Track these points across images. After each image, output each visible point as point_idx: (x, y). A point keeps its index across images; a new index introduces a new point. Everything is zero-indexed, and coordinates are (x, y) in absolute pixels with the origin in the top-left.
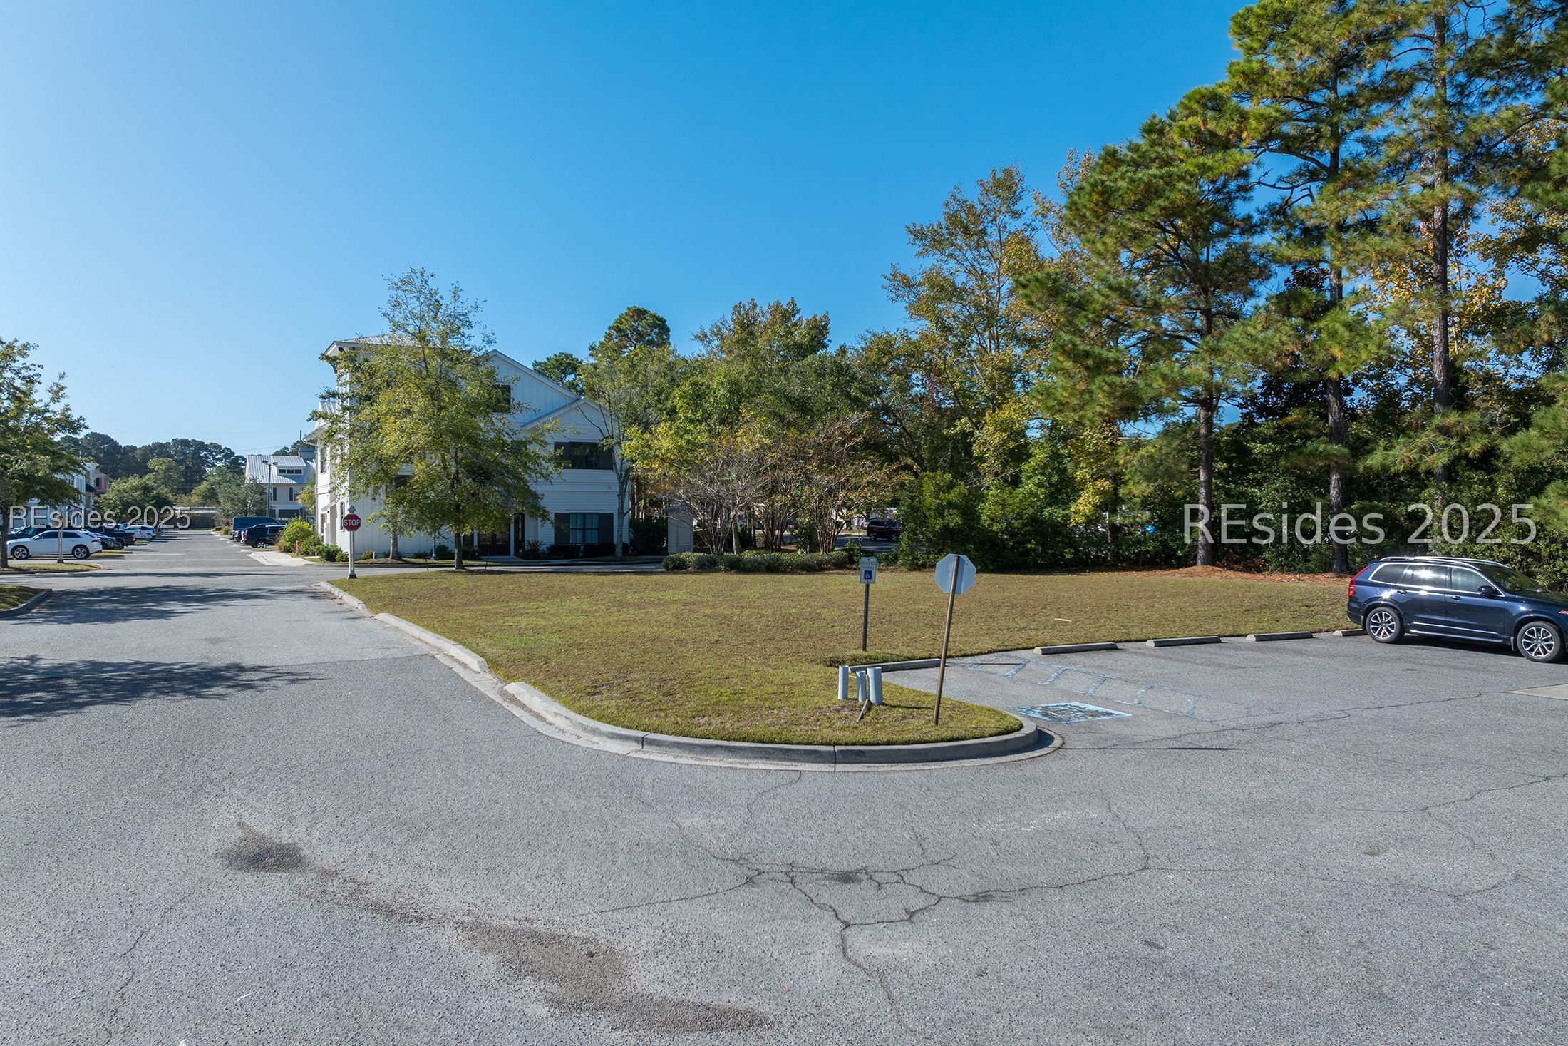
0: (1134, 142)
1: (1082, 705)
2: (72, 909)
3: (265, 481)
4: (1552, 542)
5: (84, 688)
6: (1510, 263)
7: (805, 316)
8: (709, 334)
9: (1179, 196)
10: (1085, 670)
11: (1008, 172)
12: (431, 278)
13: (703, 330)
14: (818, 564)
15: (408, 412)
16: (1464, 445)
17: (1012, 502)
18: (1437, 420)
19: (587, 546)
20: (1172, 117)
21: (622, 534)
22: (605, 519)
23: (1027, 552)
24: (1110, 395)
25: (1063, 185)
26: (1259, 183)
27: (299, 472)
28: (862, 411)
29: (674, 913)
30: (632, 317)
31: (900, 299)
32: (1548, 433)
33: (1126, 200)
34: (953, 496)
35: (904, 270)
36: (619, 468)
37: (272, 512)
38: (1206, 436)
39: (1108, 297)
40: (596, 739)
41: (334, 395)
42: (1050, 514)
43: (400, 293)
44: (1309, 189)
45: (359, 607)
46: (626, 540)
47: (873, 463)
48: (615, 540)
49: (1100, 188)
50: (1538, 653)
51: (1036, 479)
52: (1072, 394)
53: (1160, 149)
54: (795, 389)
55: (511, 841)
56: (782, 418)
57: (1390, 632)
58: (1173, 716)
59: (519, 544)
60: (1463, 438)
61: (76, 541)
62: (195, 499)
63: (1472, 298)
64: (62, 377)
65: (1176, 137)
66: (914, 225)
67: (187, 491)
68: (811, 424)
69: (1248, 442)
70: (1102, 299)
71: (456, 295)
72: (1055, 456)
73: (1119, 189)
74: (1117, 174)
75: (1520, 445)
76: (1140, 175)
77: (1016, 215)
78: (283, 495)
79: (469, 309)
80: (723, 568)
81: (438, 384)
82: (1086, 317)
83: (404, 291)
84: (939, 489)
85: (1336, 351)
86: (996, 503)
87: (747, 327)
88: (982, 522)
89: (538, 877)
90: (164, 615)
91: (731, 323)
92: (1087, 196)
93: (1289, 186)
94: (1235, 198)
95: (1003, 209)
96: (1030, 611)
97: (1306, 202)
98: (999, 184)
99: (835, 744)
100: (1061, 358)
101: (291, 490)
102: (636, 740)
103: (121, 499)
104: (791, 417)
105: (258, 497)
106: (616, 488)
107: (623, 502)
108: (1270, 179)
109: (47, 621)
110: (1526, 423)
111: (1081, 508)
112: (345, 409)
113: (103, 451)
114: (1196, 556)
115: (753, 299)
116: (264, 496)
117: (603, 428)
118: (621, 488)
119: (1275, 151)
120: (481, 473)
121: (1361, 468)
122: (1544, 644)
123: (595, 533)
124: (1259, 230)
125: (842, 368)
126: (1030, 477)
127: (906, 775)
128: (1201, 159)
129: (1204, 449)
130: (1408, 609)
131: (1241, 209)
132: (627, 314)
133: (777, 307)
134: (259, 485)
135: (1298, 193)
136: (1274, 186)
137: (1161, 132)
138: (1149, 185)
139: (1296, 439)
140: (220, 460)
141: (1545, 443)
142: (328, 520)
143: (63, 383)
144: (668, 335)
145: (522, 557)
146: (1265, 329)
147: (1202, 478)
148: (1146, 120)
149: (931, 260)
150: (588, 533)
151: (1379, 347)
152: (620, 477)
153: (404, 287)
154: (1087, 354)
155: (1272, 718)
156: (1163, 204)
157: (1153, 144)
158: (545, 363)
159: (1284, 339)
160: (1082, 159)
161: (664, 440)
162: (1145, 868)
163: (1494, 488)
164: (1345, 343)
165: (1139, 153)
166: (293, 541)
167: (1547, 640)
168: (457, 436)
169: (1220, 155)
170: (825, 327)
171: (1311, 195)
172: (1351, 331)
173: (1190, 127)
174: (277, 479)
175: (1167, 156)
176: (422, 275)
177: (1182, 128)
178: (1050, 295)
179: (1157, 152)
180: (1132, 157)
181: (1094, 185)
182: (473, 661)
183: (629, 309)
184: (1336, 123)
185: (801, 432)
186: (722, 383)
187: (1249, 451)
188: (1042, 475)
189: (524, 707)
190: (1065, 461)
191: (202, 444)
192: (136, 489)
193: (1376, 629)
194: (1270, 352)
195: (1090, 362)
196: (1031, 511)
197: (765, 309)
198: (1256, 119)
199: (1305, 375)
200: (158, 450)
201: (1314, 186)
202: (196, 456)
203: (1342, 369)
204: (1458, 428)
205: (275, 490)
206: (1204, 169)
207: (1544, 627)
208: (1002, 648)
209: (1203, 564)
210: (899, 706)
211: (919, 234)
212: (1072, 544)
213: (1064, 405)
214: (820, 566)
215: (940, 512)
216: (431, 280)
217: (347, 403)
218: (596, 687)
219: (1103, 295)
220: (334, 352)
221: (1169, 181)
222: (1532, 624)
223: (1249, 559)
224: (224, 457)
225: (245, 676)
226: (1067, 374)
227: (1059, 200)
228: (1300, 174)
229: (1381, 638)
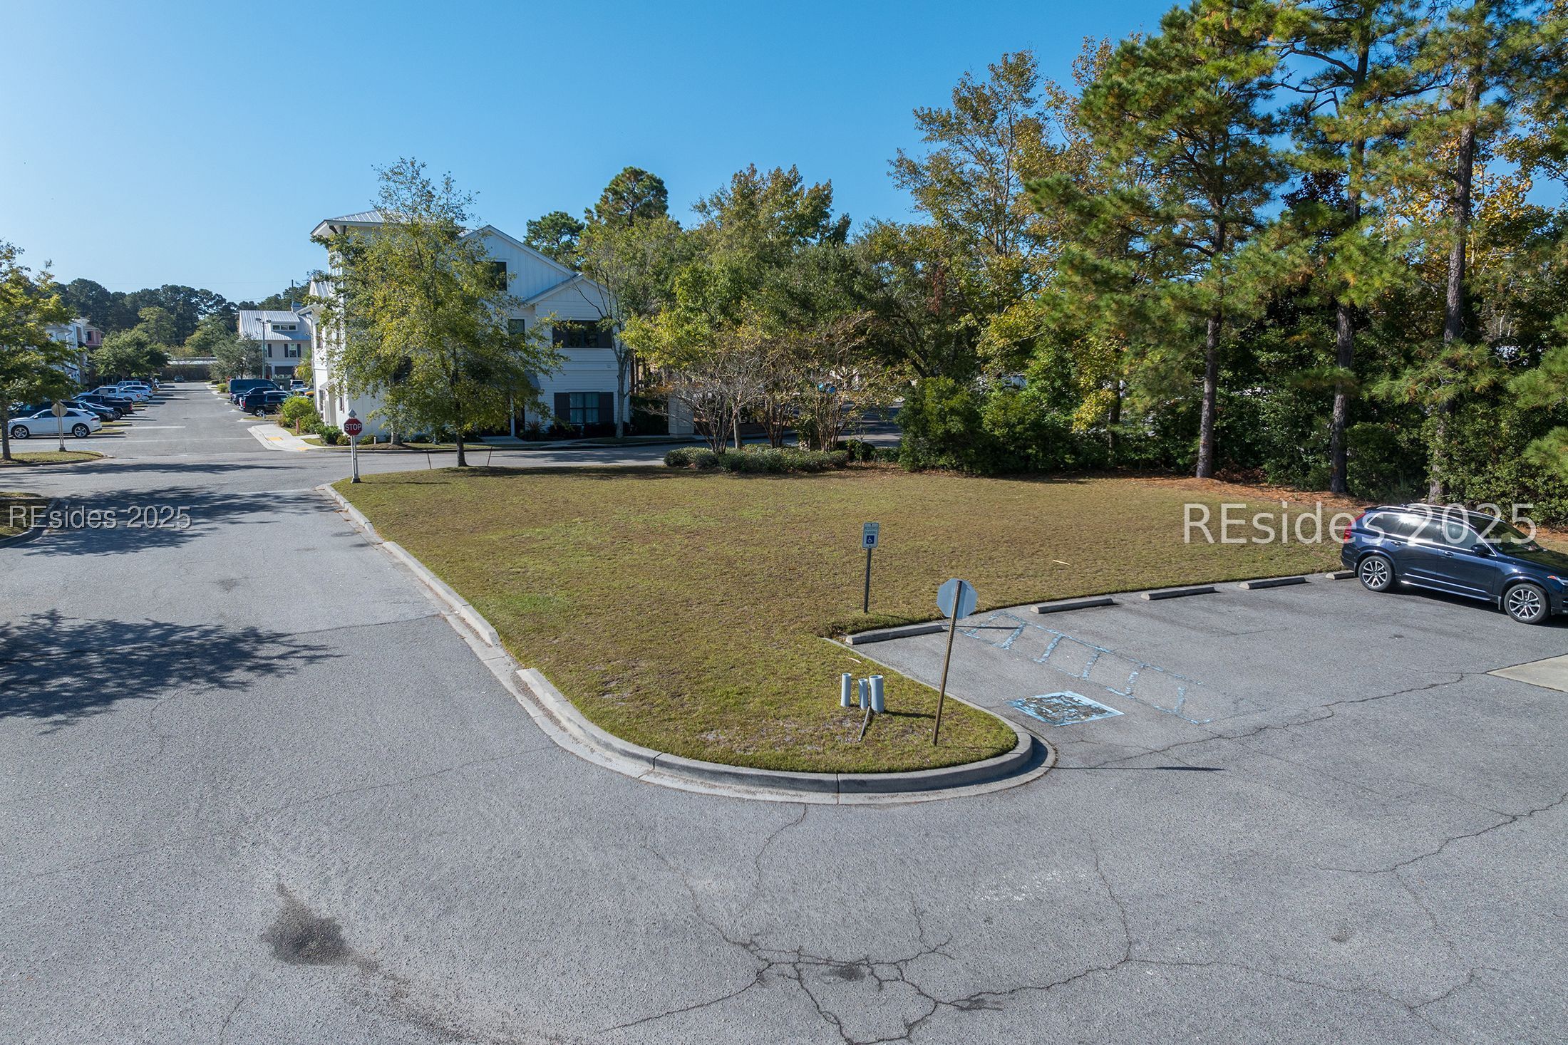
0: (1153, 37)
1: (1077, 697)
2: (137, 1022)
3: (260, 337)
4: (1549, 480)
5: (110, 670)
6: (1537, 168)
7: (807, 185)
8: (708, 204)
9: (1198, 104)
10: (1080, 638)
11: (1022, 58)
12: (422, 169)
13: (702, 200)
14: (819, 464)
15: (404, 312)
16: (1470, 379)
17: (1014, 406)
18: (1447, 353)
19: (587, 426)
20: (1195, 10)
21: (622, 413)
22: (605, 399)
23: (1028, 457)
24: (1117, 313)
25: (1078, 76)
26: (1282, 84)
27: (293, 327)
28: (865, 311)
29: (691, 1028)
30: (629, 178)
31: (906, 186)
32: (1556, 376)
33: (1143, 105)
34: (955, 402)
35: (911, 156)
36: (618, 350)
37: (269, 369)
38: (1213, 348)
39: (1119, 208)
40: (609, 754)
41: (328, 278)
42: (1052, 419)
43: (391, 184)
44: (1334, 93)
45: (366, 527)
46: (627, 419)
47: (875, 363)
48: (616, 420)
49: (1117, 91)
50: (1524, 614)
51: (1039, 384)
52: (1079, 308)
53: (1179, 46)
54: (798, 284)
55: (536, 917)
56: (783, 315)
57: (1381, 582)
58: (1162, 716)
59: (520, 424)
60: (1470, 371)
61: (75, 420)
62: (189, 349)
63: (1494, 203)
64: (49, 265)
65: (1198, 35)
66: (922, 109)
67: (181, 344)
68: (813, 323)
69: (1254, 349)
70: (1113, 209)
71: (448, 188)
72: (1060, 360)
73: (1135, 93)
74: (1134, 75)
75: (1527, 387)
76: (1159, 79)
77: (1028, 103)
78: (278, 351)
79: (462, 201)
80: (724, 469)
81: (433, 279)
82: (1096, 227)
83: (394, 181)
84: (942, 395)
85: (1349, 276)
86: (999, 408)
87: (747, 194)
88: (984, 426)
89: (564, 974)
90: (173, 539)
91: (730, 192)
92: (1103, 98)
93: (1313, 89)
94: (1256, 95)
95: (1015, 97)
96: (1028, 550)
97: (1330, 109)
98: (1011, 69)
99: (839, 772)
100: (1070, 273)
101: (286, 346)
102: (648, 760)
103: (115, 355)
104: (793, 313)
105: (253, 354)
106: (616, 366)
107: (623, 384)
108: (1295, 82)
109: (60, 549)
110: (1535, 361)
111: (1084, 415)
112: (339, 291)
113: (91, 298)
114: (1196, 468)
115: (752, 165)
116: (259, 353)
117: (602, 309)
118: (621, 369)
119: (1301, 52)
120: (480, 372)
121: (1366, 395)
122: (1530, 606)
123: (595, 412)
124: (1278, 129)
125: (846, 261)
126: (1033, 381)
127: (905, 809)
128: (1222, 62)
129: (1210, 361)
130: (1400, 560)
131: (1261, 107)
132: (623, 175)
133: (777, 175)
134: (254, 342)
135: (1322, 97)
136: (1297, 89)
137: (1182, 26)
138: (1167, 91)
139: (1303, 348)
140: (211, 306)
141: (1552, 387)
142: (327, 398)
143: (50, 271)
144: (666, 197)
145: (523, 438)
146: (1280, 247)
147: (1206, 390)
148: (1167, 12)
149: (940, 146)
150: (588, 412)
151: (1394, 274)
152: (619, 358)
153: (394, 178)
154: (1096, 268)
155: (1258, 719)
156: (1180, 112)
157: (1174, 39)
158: (540, 223)
159: (1298, 261)
160: (1098, 46)
161: (664, 330)
162: (1127, 960)
163: (1497, 422)
164: (1358, 269)
165: (1159, 51)
166: (294, 416)
167: (1533, 603)
168: (454, 332)
169: (1242, 57)
170: (828, 197)
171: (1335, 100)
172: (1366, 255)
173: (1214, 25)
174: (271, 335)
175: (1187, 54)
176: (413, 164)
177: (1205, 26)
178: (1061, 202)
179: (1177, 50)
180: (1150, 55)
181: (1111, 88)
182: (486, 631)
183: (625, 170)
184: (1367, 27)
185: (802, 329)
186: (723, 271)
187: (1256, 359)
188: (1045, 379)
189: (537, 702)
190: (1069, 365)
191: (192, 290)
192: (129, 345)
193: (1368, 577)
194: (1282, 275)
195: (1098, 276)
196: (1033, 416)
197: (765, 176)
198: (1284, 23)
199: (1316, 299)
200: (148, 297)
201: (1340, 92)
202: (187, 302)
203: (1353, 296)
204: (1467, 361)
205: (270, 346)
206: (1225, 71)
207: (1532, 590)
208: (999, 605)
209: (1203, 476)
210: (900, 714)
211: (927, 119)
212: (1075, 451)
213: (1070, 317)
214: (821, 466)
215: (942, 417)
216: (422, 171)
217: (341, 286)
218: (606, 683)
219: (1115, 205)
220: (324, 231)
221: (1189, 86)
222: (1520, 585)
223: (1249, 468)
224: (216, 304)
225: (266, 651)
226: (1074, 287)
227: (1074, 92)
228: (1325, 77)
229: (1372, 586)
